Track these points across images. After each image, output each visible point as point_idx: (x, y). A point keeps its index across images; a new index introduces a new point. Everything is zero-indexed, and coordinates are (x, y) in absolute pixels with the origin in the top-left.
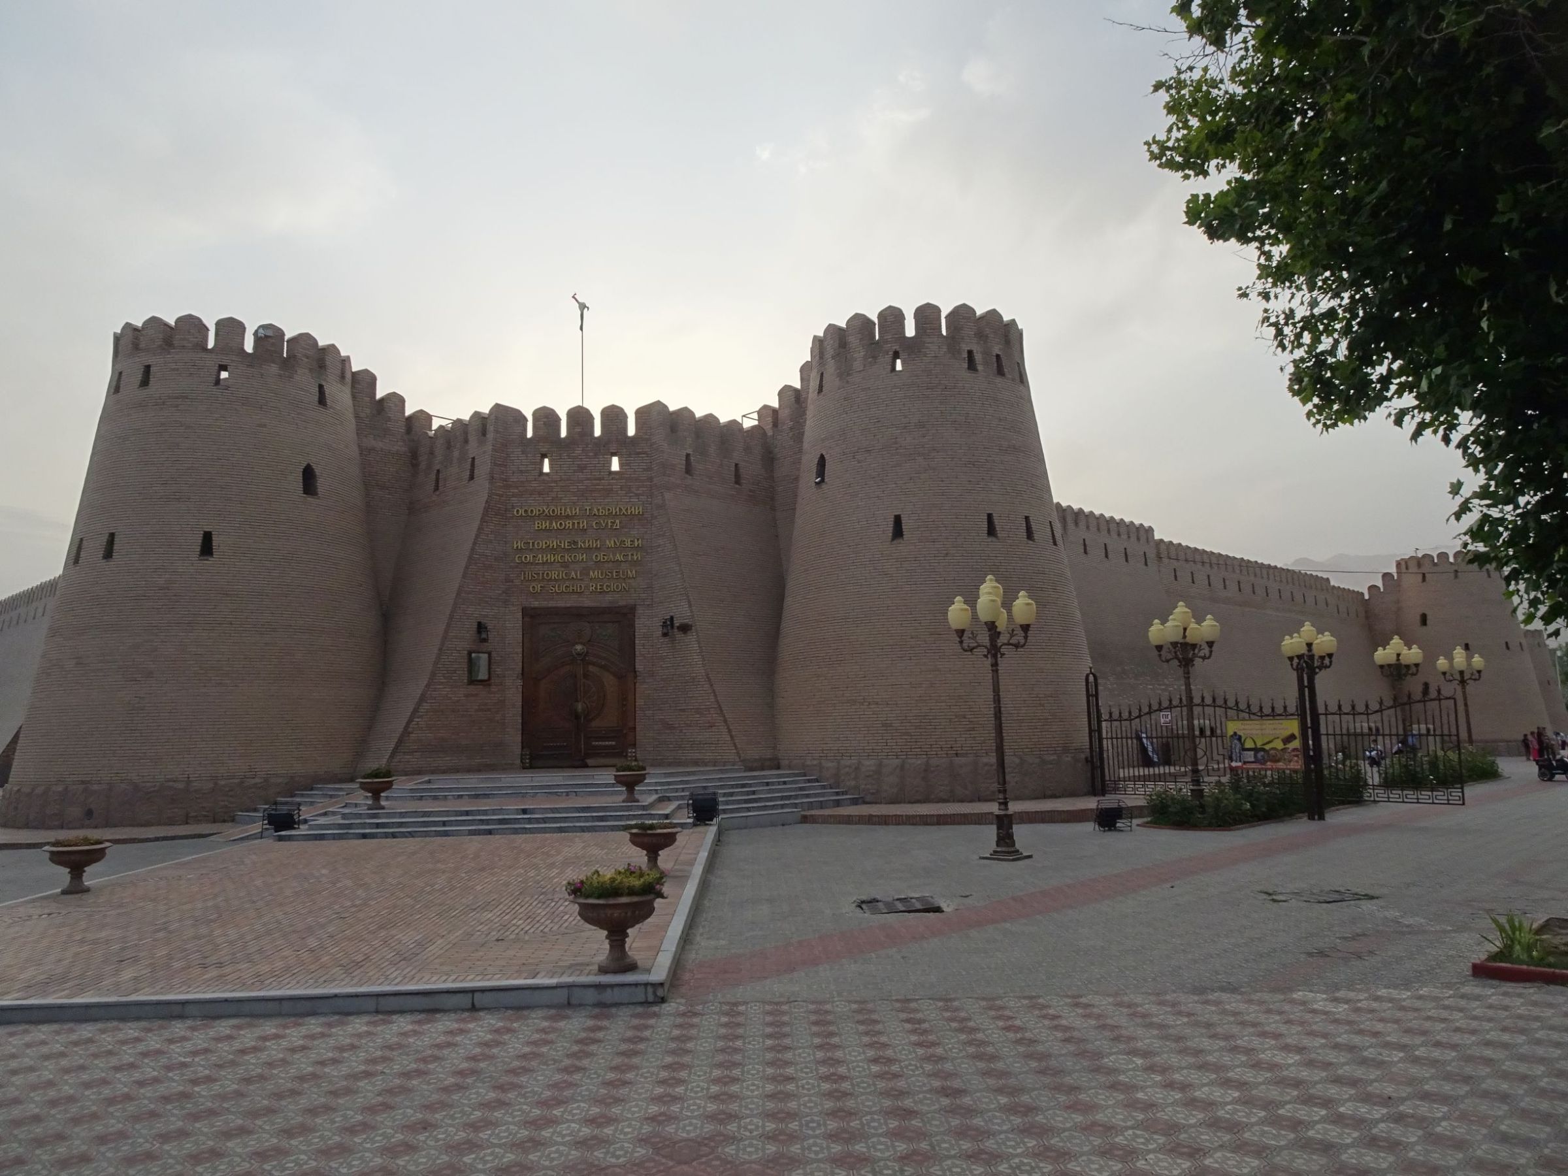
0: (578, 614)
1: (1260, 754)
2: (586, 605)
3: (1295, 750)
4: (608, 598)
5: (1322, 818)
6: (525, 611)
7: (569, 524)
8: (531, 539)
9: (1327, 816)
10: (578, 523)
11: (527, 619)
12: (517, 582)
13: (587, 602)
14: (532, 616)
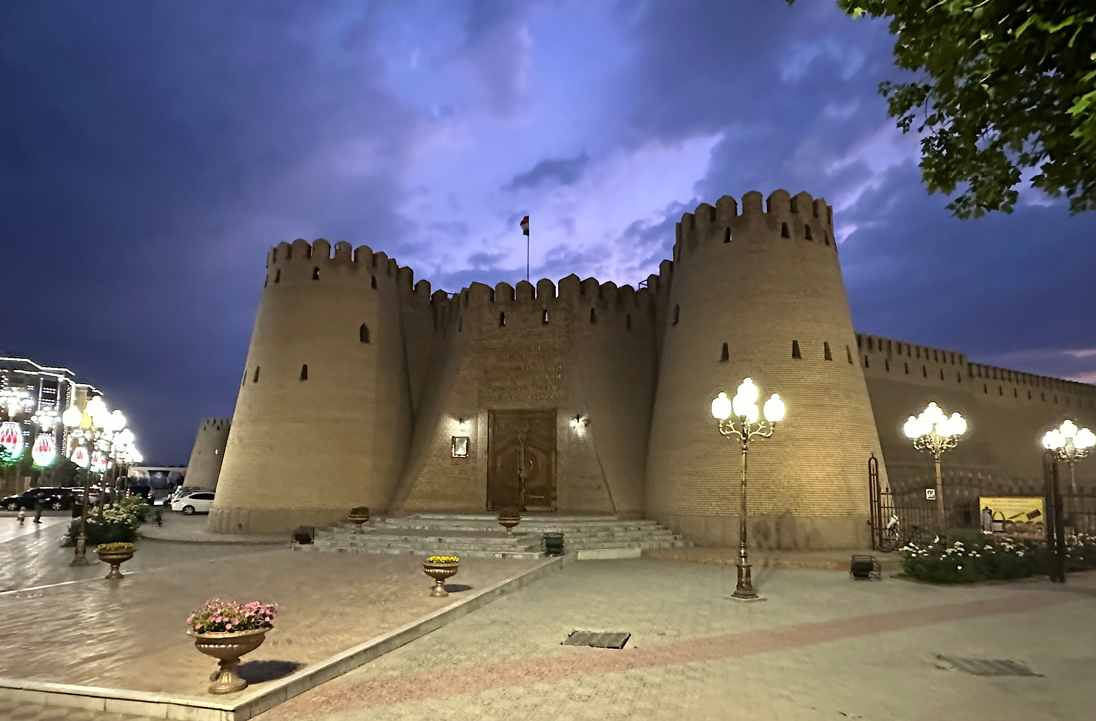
0: (522, 414)
1: (1008, 526)
2: (525, 408)
3: (1039, 523)
4: (539, 403)
5: (1062, 580)
6: (490, 412)
7: (516, 356)
9: (1067, 580)
10: (522, 356)
11: (491, 417)
13: (527, 406)
14: (494, 415)
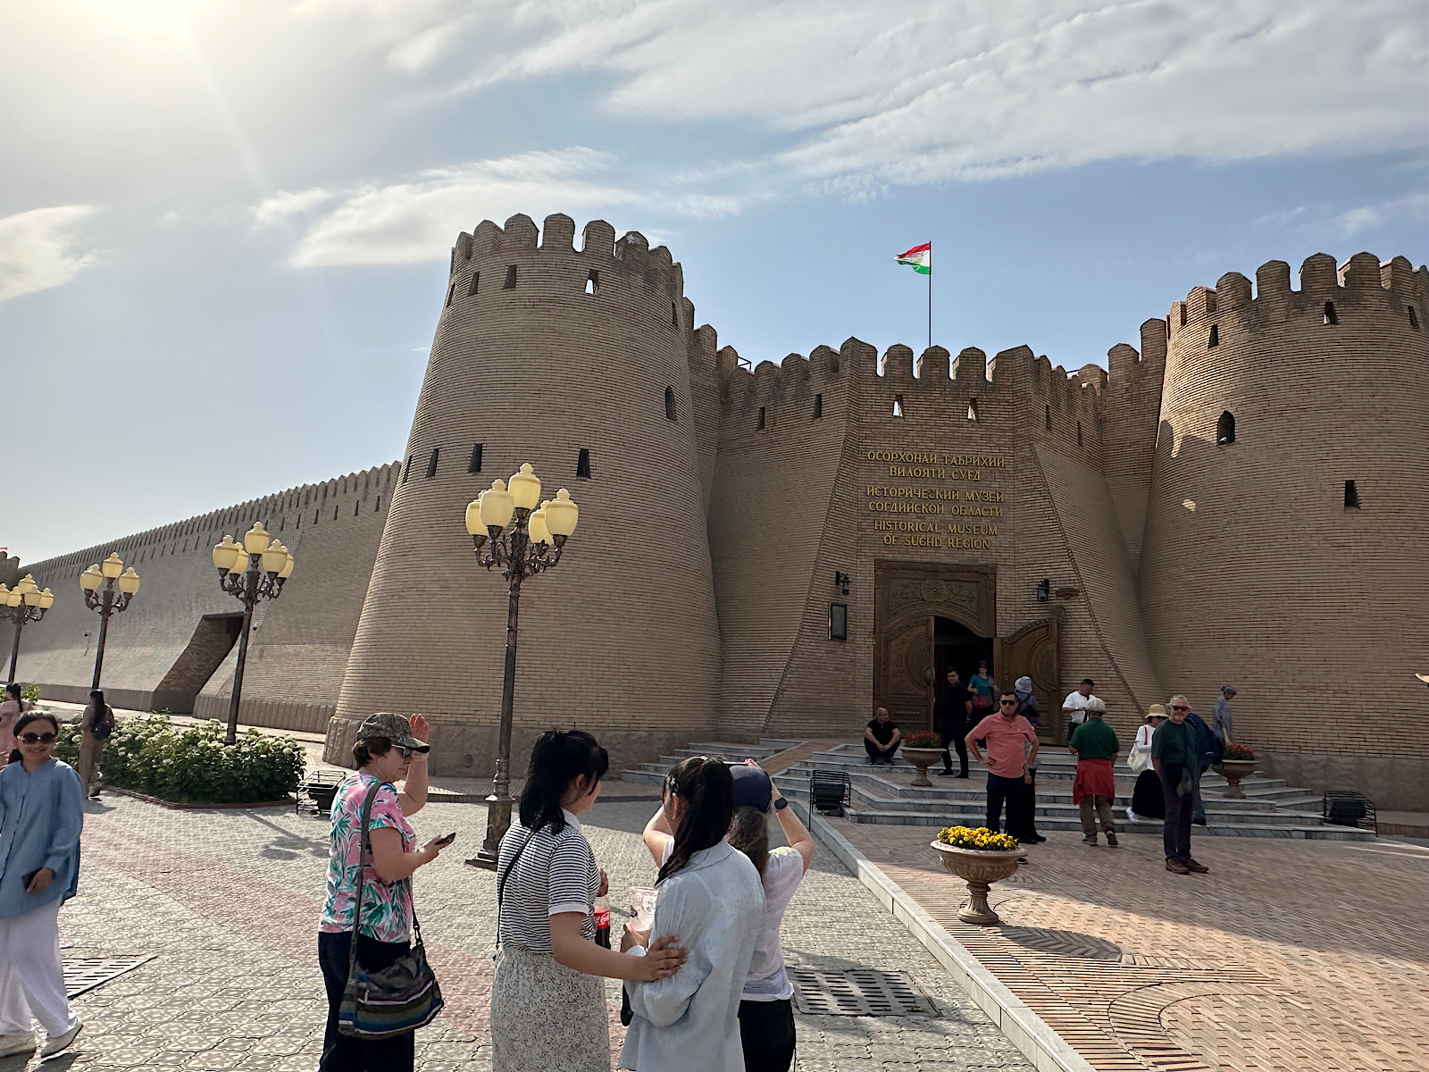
0: (933, 570)
2: (943, 561)
4: (967, 554)
6: (879, 564)
7: (926, 471)
8: (885, 486)
10: (936, 472)
11: (879, 572)
12: (870, 532)
13: (944, 558)
14: (885, 570)
